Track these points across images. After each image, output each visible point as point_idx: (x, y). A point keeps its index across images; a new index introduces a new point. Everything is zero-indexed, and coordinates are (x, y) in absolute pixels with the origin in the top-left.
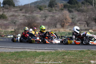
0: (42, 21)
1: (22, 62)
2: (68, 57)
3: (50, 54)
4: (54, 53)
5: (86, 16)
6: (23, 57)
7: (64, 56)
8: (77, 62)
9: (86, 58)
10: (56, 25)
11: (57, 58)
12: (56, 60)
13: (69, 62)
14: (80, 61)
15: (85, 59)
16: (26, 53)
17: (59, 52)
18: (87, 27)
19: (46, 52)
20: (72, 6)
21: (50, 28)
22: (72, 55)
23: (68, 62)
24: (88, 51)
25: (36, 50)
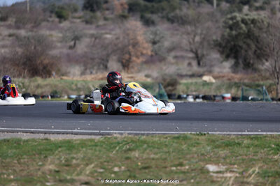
0: (65, 51)
1: (7, 170)
2: (141, 155)
3: (90, 146)
4: (99, 144)
5: (192, 36)
6: (10, 157)
7: (130, 152)
8: (168, 169)
9: (193, 157)
10: (108, 61)
11: (109, 156)
12: (106, 163)
13: (145, 168)
14: (176, 166)
15: (192, 160)
16: (19, 144)
17: (115, 141)
18: (195, 68)
19: (76, 140)
20: (153, 6)
21: (88, 71)
22: (154, 148)
23: (140, 169)
24: (200, 138)
25: (47, 136)
